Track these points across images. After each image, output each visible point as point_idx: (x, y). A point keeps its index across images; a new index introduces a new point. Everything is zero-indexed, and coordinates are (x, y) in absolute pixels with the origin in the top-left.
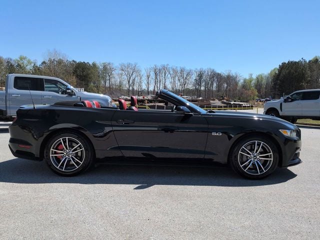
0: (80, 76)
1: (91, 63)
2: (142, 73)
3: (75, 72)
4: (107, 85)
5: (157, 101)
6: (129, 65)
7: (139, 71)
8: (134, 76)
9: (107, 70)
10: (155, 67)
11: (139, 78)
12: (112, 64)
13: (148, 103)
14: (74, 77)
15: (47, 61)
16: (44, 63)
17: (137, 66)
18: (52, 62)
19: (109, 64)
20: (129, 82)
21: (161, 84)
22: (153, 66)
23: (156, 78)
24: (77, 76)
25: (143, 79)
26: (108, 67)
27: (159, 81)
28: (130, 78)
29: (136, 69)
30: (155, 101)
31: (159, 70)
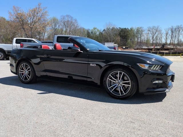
0: (123, 36)
1: (129, 28)
2: (162, 32)
3: (120, 34)
4: (139, 40)
5: (164, 49)
6: (154, 27)
7: (160, 31)
8: (157, 34)
9: (139, 31)
10: (172, 27)
11: (160, 35)
12: (143, 27)
13: (154, 50)
14: (119, 37)
15: (106, 29)
16: (104, 30)
17: (159, 28)
18: (108, 29)
19: (141, 28)
20: (153, 38)
21: (176, 39)
22: (170, 27)
23: (172, 34)
24: (121, 36)
25: (163, 35)
26: (140, 30)
27: (174, 37)
28: (154, 36)
29: (158, 30)
30: (161, 49)
31: (175, 29)
